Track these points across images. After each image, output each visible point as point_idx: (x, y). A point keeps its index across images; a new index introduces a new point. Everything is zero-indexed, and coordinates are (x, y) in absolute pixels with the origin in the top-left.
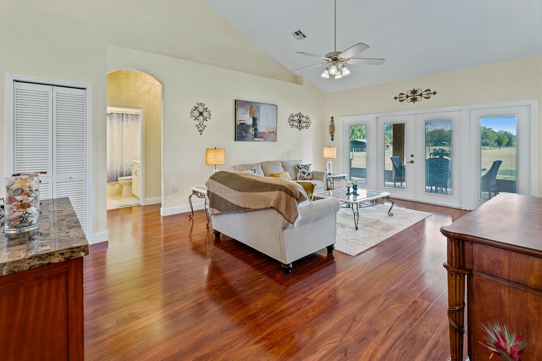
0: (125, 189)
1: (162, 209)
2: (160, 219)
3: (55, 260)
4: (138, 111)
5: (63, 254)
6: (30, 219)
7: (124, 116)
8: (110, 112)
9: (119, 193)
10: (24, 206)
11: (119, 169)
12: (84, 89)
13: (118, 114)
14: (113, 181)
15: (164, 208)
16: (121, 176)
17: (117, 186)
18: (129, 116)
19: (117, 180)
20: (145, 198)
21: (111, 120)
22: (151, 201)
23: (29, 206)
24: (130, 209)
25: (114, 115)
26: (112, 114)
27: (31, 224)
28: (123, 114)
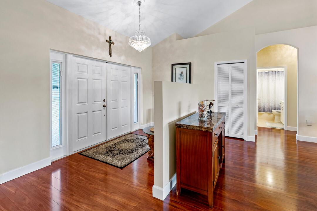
0: (276, 118)
1: (297, 135)
2: (295, 141)
3: (203, 130)
4: (283, 69)
5: (205, 128)
6: (204, 116)
7: (277, 73)
8: (267, 71)
9: (273, 120)
10: (202, 111)
11: (273, 105)
12: (243, 62)
13: (273, 72)
14: (269, 112)
15: (298, 135)
16: (274, 109)
17: (272, 116)
18: (280, 73)
19: (271, 112)
20: (288, 126)
21: (268, 76)
22: (291, 128)
23: (204, 111)
24: (279, 130)
25: (270, 73)
26: (268, 72)
27: (204, 118)
28: (276, 71)
